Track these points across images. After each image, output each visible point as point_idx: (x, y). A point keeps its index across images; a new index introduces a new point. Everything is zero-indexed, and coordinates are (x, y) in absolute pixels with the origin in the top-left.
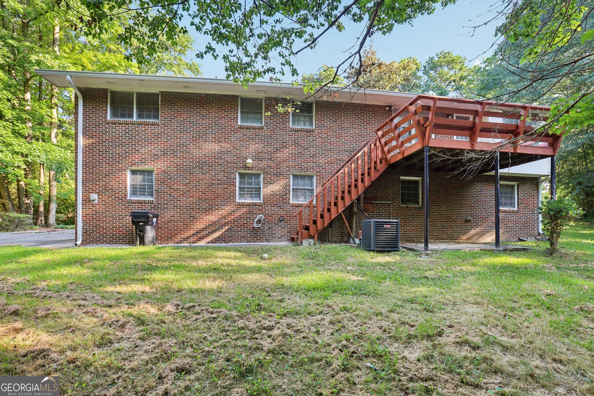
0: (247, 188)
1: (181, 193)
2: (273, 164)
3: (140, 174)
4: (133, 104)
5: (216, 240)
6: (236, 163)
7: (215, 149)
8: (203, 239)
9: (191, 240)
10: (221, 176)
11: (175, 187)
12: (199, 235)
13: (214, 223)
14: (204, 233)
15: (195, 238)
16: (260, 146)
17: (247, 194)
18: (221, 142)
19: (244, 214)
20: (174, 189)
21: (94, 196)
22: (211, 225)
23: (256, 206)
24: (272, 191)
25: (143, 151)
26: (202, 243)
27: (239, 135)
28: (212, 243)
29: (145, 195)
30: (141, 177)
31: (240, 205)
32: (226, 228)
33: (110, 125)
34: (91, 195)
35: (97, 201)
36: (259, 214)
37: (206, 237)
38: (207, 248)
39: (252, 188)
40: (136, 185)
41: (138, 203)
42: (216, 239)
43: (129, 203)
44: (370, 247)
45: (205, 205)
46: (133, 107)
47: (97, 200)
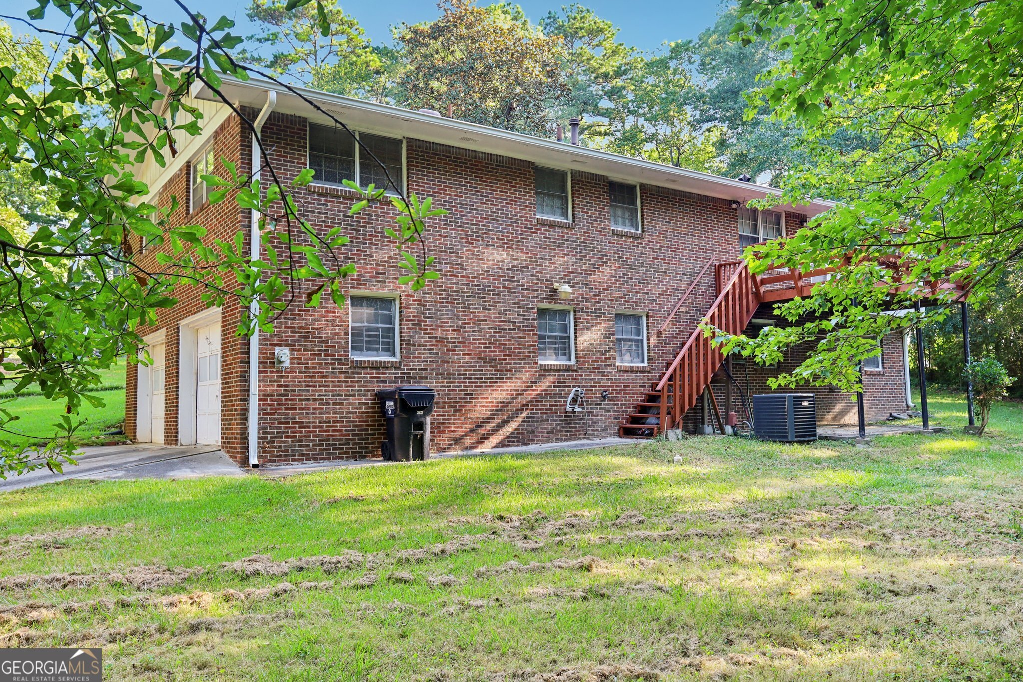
0: (550, 337)
1: (450, 346)
2: (590, 294)
3: (368, 306)
4: (354, 157)
5: (509, 441)
6: (537, 291)
7: (503, 262)
8: (488, 438)
9: (468, 442)
10: (513, 316)
11: (439, 334)
12: (481, 431)
13: (504, 405)
14: (489, 427)
15: (474, 437)
16: (570, 259)
17: (550, 349)
18: (512, 248)
19: (550, 386)
20: (436, 338)
21: (284, 353)
22: (500, 410)
23: (568, 371)
24: (591, 344)
25: (379, 256)
26: (486, 448)
27: (539, 237)
28: (503, 446)
29: (377, 350)
30: (371, 311)
31: (545, 370)
32: (525, 414)
33: (316, 197)
34: (277, 350)
35: (287, 364)
36: (574, 387)
37: (492, 434)
38: (495, 456)
39: (556, 337)
40: (360, 329)
41: (371, 368)
42: (508, 437)
43: (354, 368)
44: (786, 437)
45: (489, 371)
46: (354, 162)
47: (288, 361)
